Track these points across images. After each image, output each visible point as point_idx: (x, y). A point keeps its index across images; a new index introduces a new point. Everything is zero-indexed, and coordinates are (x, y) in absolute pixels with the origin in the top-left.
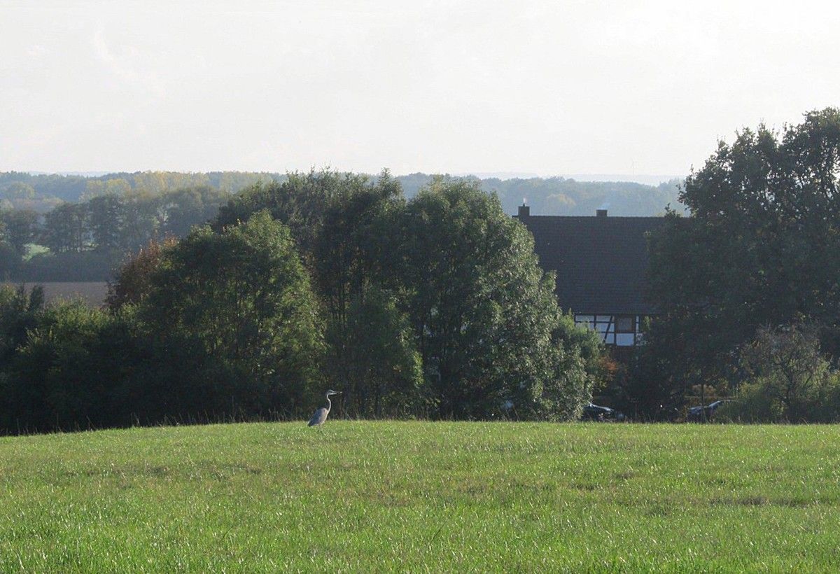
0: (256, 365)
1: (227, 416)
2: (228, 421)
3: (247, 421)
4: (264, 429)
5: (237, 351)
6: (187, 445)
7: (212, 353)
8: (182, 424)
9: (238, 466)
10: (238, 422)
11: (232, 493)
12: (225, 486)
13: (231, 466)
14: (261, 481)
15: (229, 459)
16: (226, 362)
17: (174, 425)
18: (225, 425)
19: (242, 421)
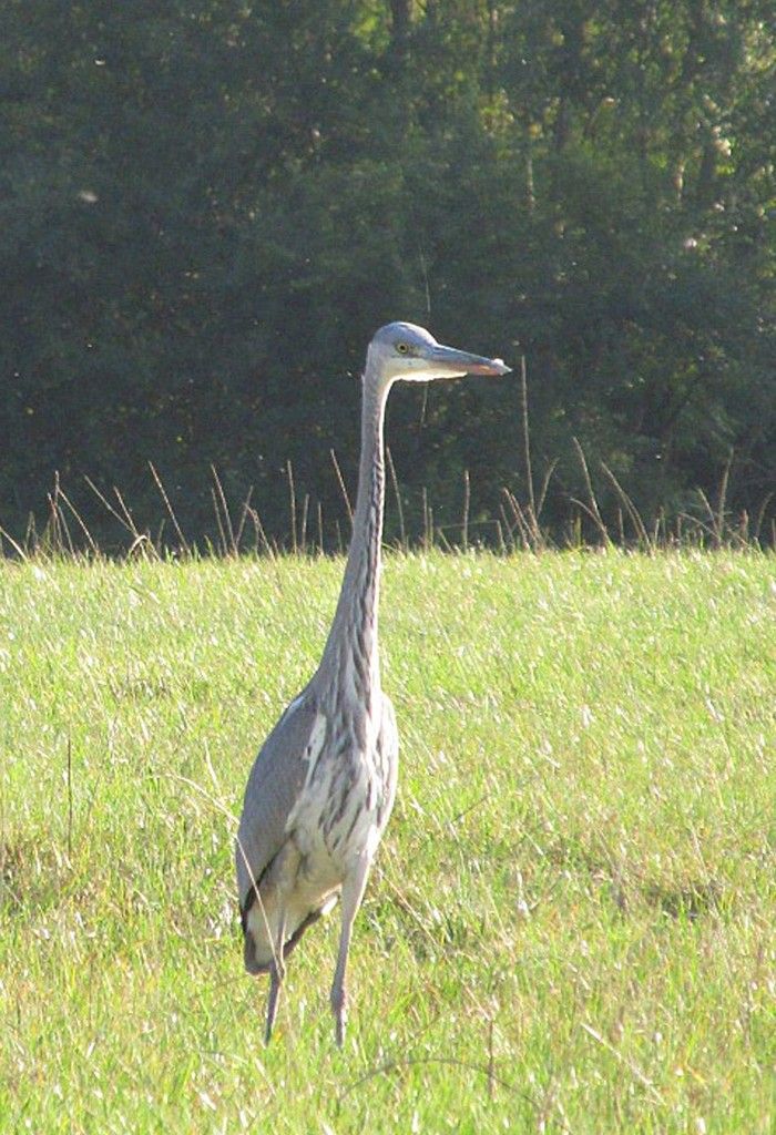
0: (706, 136)
1: (487, 499)
2: (493, 536)
3: (626, 536)
4: (744, 596)
5: (574, 36)
6: (200, 693)
7: (397, 46)
8: (170, 542)
9: (556, 857)
10: (558, 541)
11: (503, 1047)
12: (454, 995)
13: (500, 853)
14: (706, 967)
15: (495, 805)
16: (497, 112)
17: (116, 546)
18: (471, 565)
19: (592, 539)
